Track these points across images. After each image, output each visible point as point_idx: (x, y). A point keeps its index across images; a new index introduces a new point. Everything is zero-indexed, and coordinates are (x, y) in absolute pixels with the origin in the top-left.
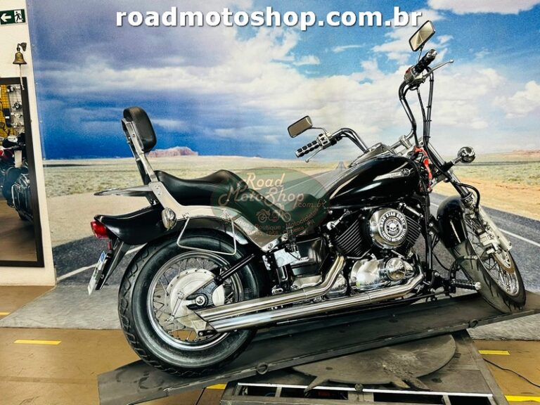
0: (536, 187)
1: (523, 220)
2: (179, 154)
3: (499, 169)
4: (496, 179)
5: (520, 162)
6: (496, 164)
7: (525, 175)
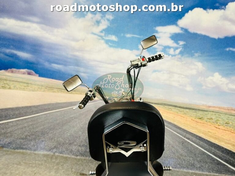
0: (209, 124)
1: (201, 139)
2: (27, 73)
4: (192, 117)
5: (204, 110)
6: (193, 109)
7: (205, 117)
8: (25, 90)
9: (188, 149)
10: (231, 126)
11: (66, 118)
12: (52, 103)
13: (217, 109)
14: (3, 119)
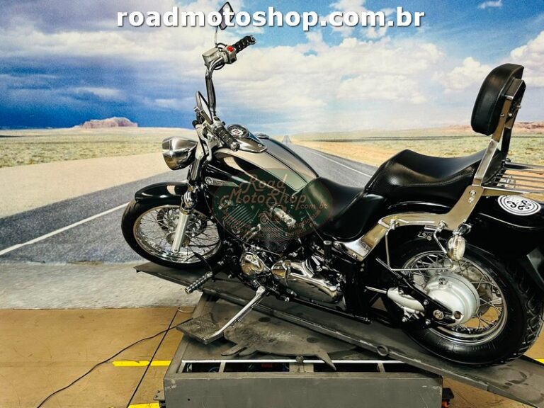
2: (117, 125)
5: (455, 137)
8: (120, 155)
14: (94, 211)
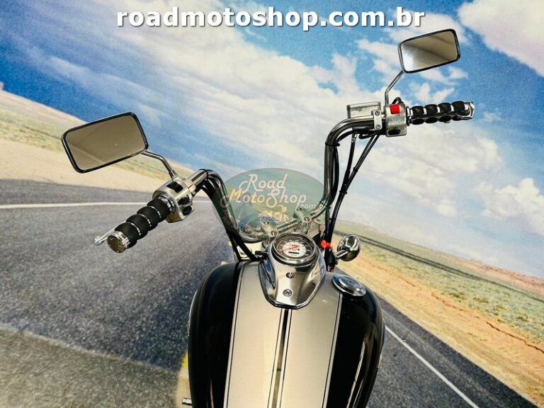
0: (476, 313)
1: (444, 348)
3: (444, 276)
4: (435, 287)
5: (472, 276)
6: (444, 268)
7: (471, 294)
9: (404, 371)
10: (530, 328)
11: (71, 234)
12: (36, 179)
13: (506, 278)
